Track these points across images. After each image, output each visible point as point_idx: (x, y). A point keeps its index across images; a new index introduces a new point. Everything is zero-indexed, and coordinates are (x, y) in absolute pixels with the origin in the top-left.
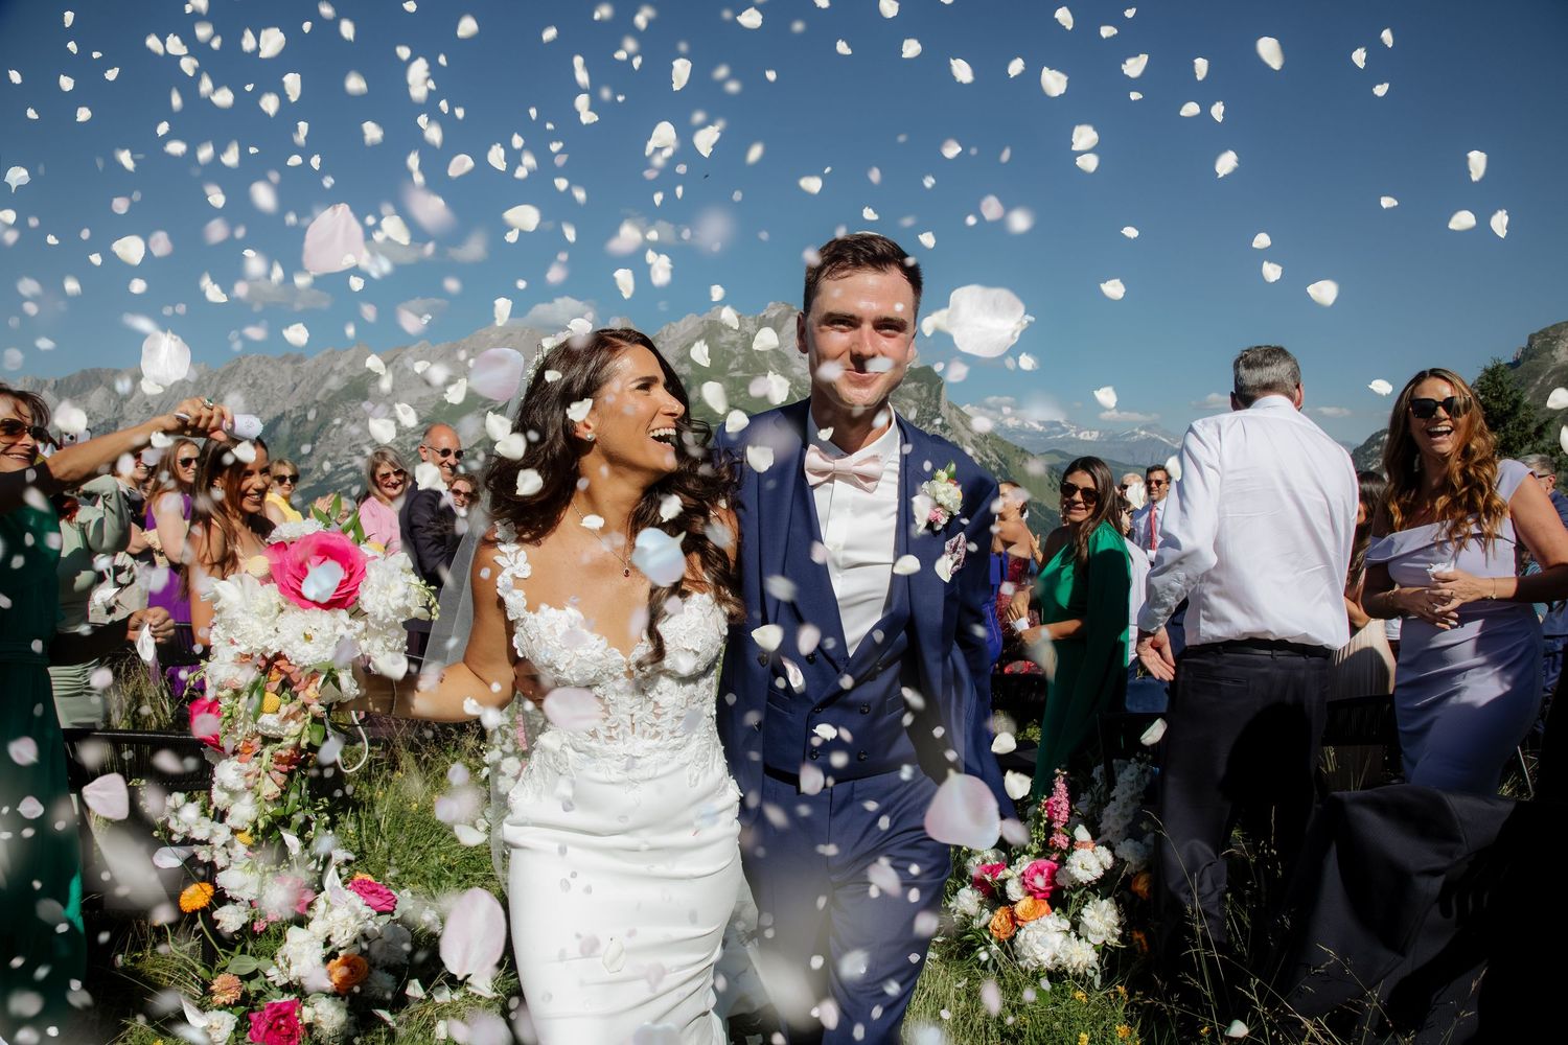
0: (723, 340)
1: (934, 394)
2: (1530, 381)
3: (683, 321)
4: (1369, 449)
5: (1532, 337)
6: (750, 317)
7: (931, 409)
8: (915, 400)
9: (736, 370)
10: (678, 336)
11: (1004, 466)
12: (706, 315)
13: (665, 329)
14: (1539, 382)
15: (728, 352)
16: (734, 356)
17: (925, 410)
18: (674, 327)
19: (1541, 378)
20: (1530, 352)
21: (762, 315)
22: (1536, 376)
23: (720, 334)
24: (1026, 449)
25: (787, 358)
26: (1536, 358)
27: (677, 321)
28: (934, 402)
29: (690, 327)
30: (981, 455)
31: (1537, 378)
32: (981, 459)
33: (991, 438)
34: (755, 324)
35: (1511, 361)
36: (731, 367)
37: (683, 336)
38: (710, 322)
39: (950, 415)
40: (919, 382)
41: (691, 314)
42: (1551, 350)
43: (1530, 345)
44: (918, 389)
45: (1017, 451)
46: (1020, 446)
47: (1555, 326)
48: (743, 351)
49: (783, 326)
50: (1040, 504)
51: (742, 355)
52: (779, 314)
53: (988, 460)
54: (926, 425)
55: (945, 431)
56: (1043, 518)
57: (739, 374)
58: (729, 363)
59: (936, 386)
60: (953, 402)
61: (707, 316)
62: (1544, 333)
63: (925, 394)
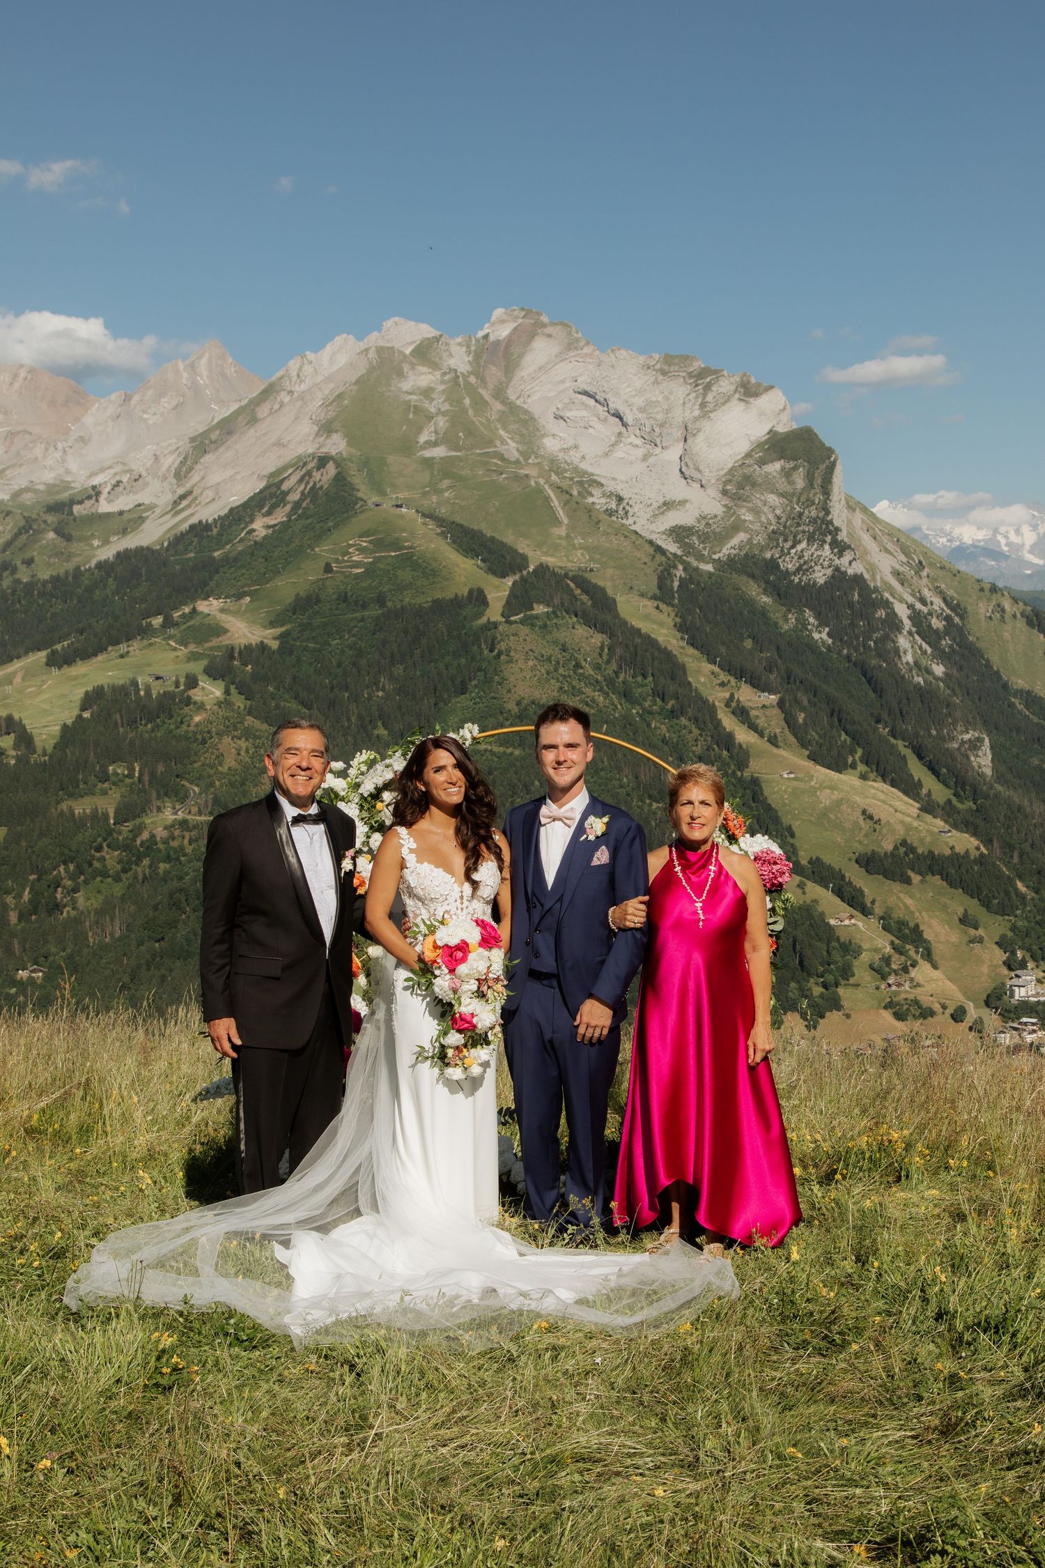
0: (407, 386)
1: (818, 481)
3: (329, 349)
6: (459, 340)
7: (814, 513)
8: (782, 495)
9: (435, 444)
10: (320, 378)
11: (957, 620)
12: (375, 335)
13: (294, 365)
15: (417, 409)
16: (430, 418)
17: (800, 515)
18: (311, 362)
21: (481, 334)
23: (401, 374)
24: (1000, 584)
25: (532, 418)
27: (317, 348)
28: (819, 498)
29: (342, 360)
30: (910, 600)
32: (911, 607)
33: (932, 565)
34: (469, 352)
36: (423, 438)
37: (328, 380)
38: (380, 350)
39: (849, 522)
40: (789, 459)
41: (344, 336)
44: (787, 474)
45: (982, 590)
46: (988, 579)
48: (446, 407)
49: (521, 356)
50: (1029, 693)
51: (444, 414)
52: (515, 329)
53: (925, 610)
54: (804, 545)
55: (840, 555)
56: (1036, 720)
57: (439, 452)
58: (420, 430)
59: (823, 467)
60: (858, 498)
61: (374, 339)
63: (800, 483)
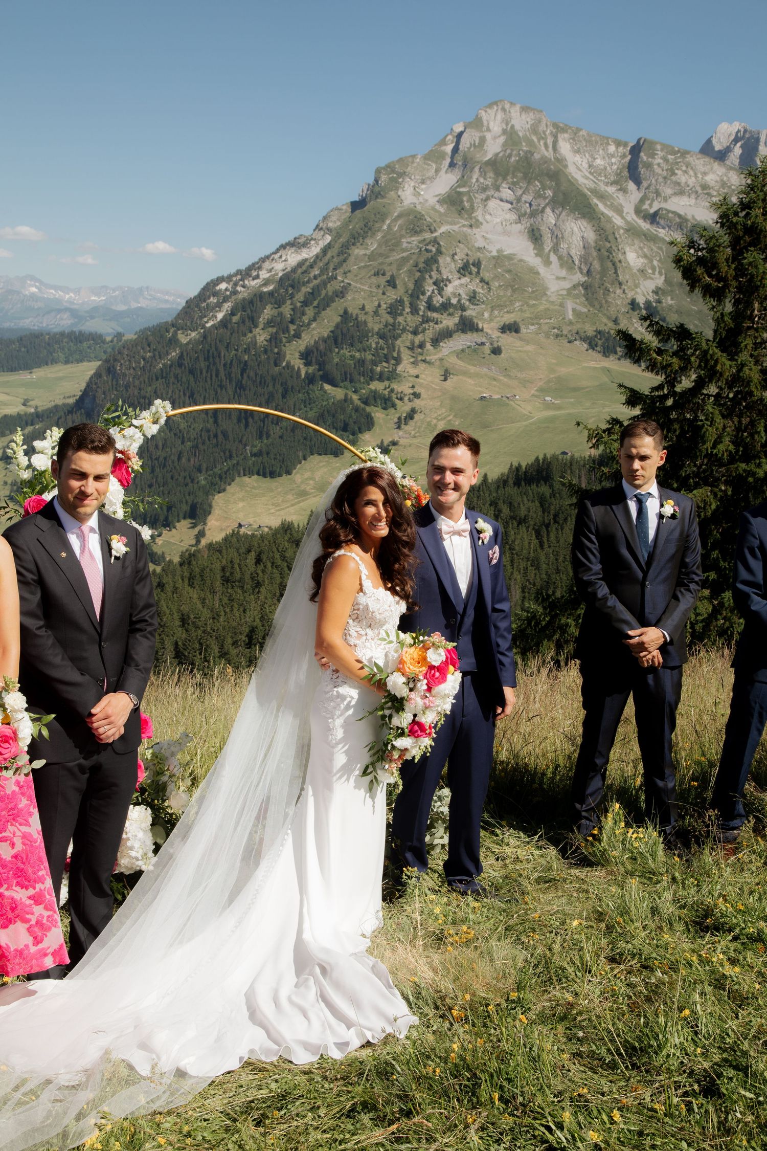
2: (377, 225)
4: (205, 301)
5: (378, 171)
14: (385, 227)
19: (388, 222)
20: (377, 189)
22: (383, 217)
26: (383, 197)
31: (383, 221)
35: (357, 199)
42: (397, 189)
43: (376, 181)
47: (401, 160)
62: (390, 168)
